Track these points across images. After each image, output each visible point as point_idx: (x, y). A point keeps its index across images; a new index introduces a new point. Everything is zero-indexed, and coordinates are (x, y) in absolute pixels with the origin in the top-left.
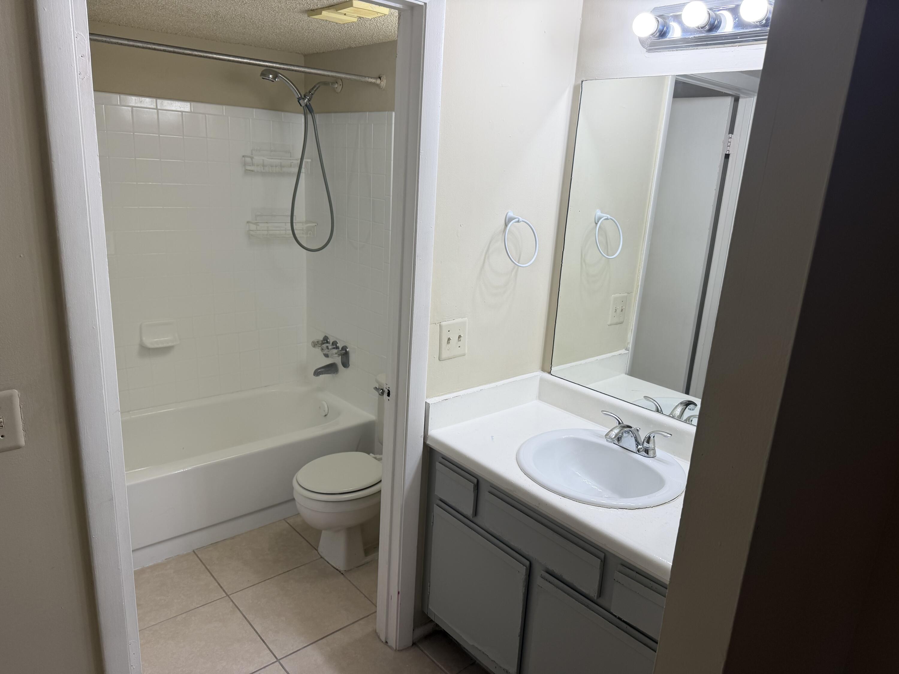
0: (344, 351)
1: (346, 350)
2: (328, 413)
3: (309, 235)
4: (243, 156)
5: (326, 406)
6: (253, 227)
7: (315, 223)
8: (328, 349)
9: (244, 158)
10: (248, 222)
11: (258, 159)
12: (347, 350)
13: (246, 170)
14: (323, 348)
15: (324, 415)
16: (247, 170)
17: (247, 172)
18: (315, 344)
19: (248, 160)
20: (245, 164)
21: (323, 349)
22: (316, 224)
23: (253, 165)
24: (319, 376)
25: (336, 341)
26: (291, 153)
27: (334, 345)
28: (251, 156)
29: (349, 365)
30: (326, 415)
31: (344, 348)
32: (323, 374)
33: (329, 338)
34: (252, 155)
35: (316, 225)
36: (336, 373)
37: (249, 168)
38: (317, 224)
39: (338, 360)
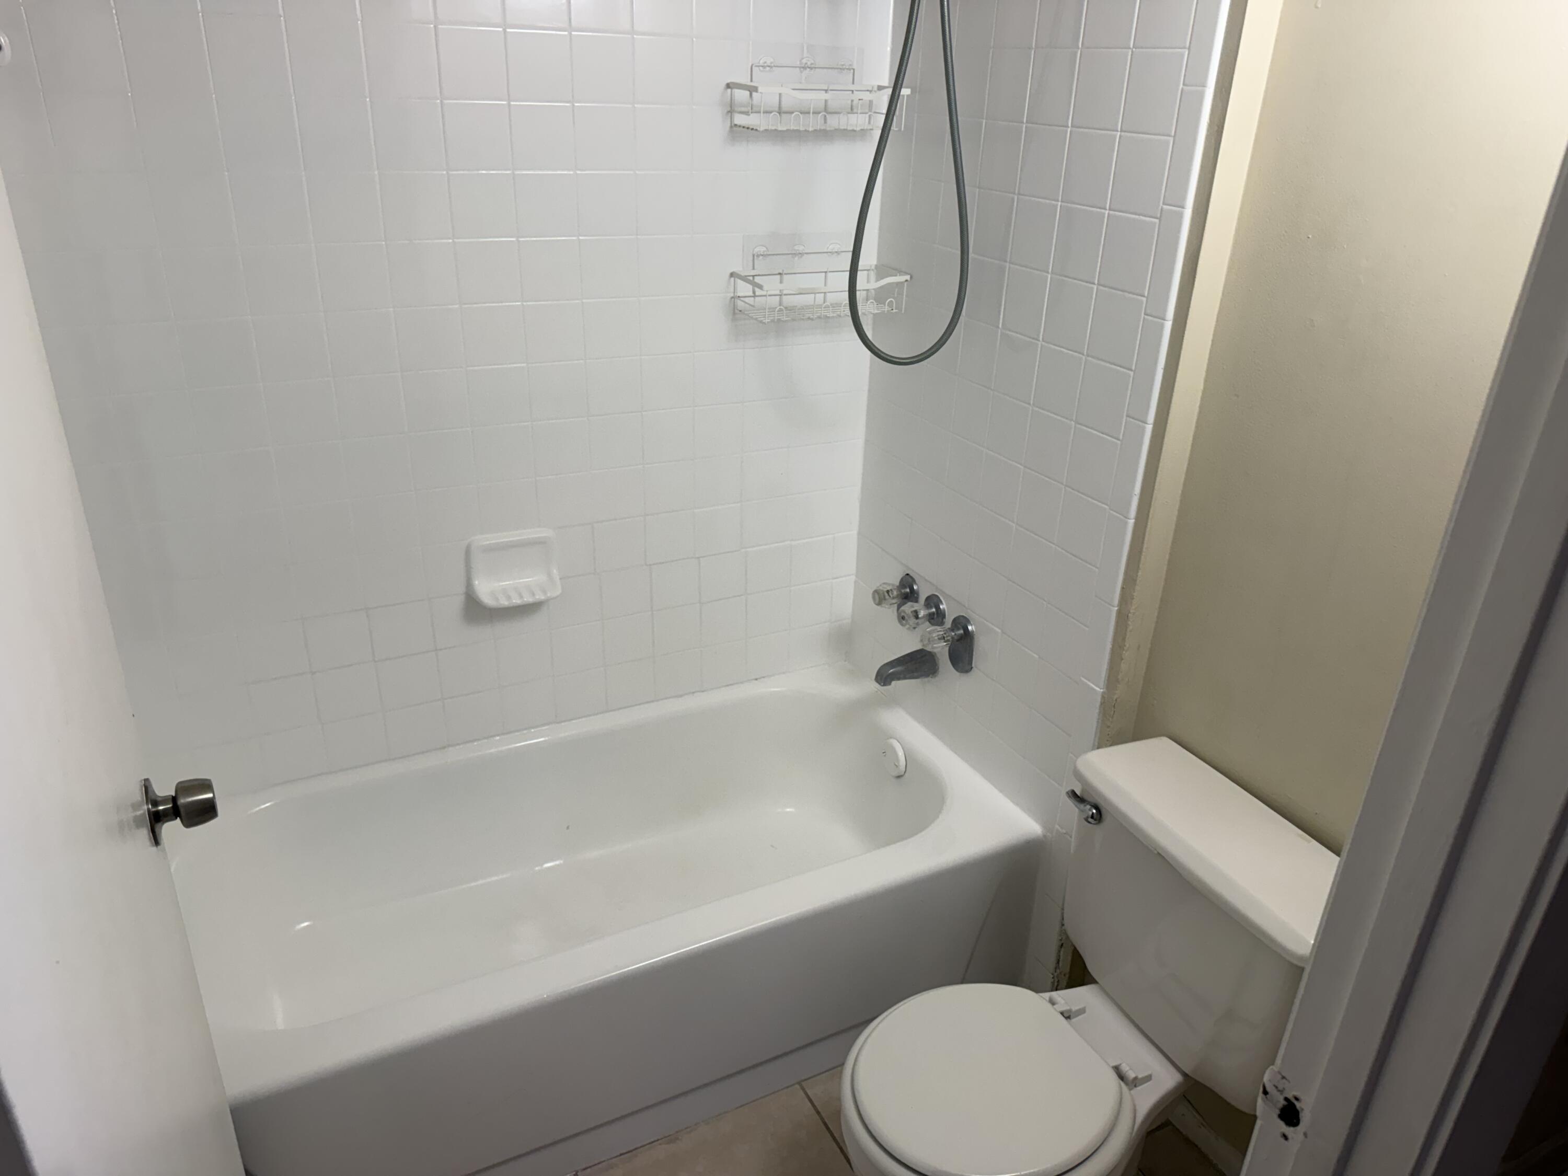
0: (961, 632)
1: (966, 629)
2: (905, 772)
3: (886, 308)
4: (728, 86)
5: (901, 754)
6: (744, 289)
7: (906, 273)
8: (917, 617)
9: (729, 90)
10: (732, 275)
11: (768, 94)
12: (970, 628)
13: (734, 126)
14: (903, 614)
15: (896, 774)
16: (736, 125)
17: (738, 133)
18: (880, 597)
19: (741, 95)
20: (731, 109)
21: (903, 618)
22: (908, 277)
23: (752, 109)
24: (890, 684)
25: (937, 596)
26: (854, 70)
27: (931, 608)
28: (749, 83)
29: (972, 668)
30: (899, 777)
31: (961, 622)
32: (899, 679)
33: (917, 581)
34: (751, 81)
35: (906, 281)
36: (931, 676)
37: (740, 119)
38: (911, 277)
39: (941, 649)
